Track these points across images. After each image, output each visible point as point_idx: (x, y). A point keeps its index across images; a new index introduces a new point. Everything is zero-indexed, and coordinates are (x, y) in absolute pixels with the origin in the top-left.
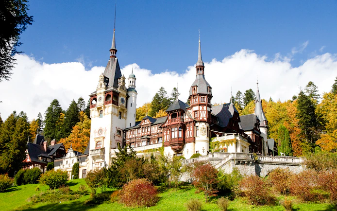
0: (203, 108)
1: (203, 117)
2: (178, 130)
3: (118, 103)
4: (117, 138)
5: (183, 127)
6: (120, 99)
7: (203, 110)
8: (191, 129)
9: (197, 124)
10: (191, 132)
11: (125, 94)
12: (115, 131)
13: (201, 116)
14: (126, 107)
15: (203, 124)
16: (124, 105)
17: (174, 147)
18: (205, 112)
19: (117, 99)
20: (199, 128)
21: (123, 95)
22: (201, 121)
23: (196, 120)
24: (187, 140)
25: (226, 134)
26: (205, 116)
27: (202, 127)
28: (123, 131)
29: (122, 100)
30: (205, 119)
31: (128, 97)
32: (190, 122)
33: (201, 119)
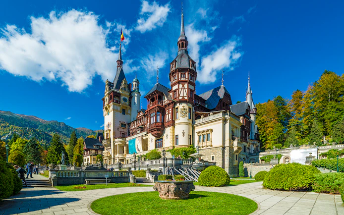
0: (183, 86)
1: (183, 96)
2: (156, 115)
3: (120, 101)
4: (121, 129)
5: (162, 111)
6: (122, 98)
7: (183, 88)
8: (170, 112)
9: (178, 105)
10: (170, 114)
11: (128, 94)
12: (119, 125)
13: (181, 95)
14: (130, 105)
15: (184, 104)
16: (127, 103)
17: (153, 133)
18: (186, 90)
19: (119, 98)
20: (179, 110)
21: (125, 95)
22: (181, 102)
23: (175, 101)
24: (166, 124)
25: (211, 113)
26: (185, 95)
27: (183, 108)
28: (128, 124)
29: (125, 100)
30: (186, 98)
31: (131, 97)
32: (169, 104)
33: (180, 98)
